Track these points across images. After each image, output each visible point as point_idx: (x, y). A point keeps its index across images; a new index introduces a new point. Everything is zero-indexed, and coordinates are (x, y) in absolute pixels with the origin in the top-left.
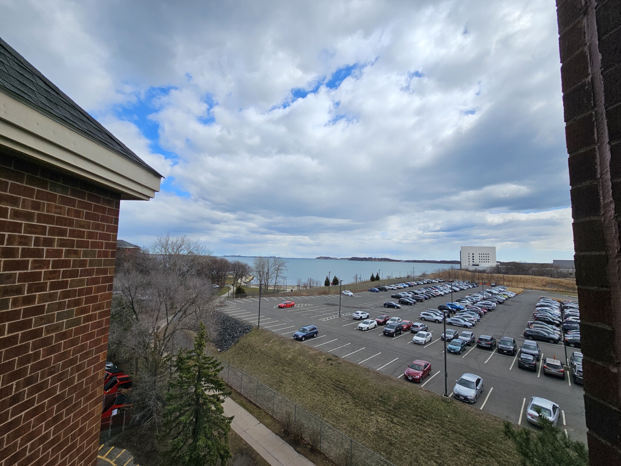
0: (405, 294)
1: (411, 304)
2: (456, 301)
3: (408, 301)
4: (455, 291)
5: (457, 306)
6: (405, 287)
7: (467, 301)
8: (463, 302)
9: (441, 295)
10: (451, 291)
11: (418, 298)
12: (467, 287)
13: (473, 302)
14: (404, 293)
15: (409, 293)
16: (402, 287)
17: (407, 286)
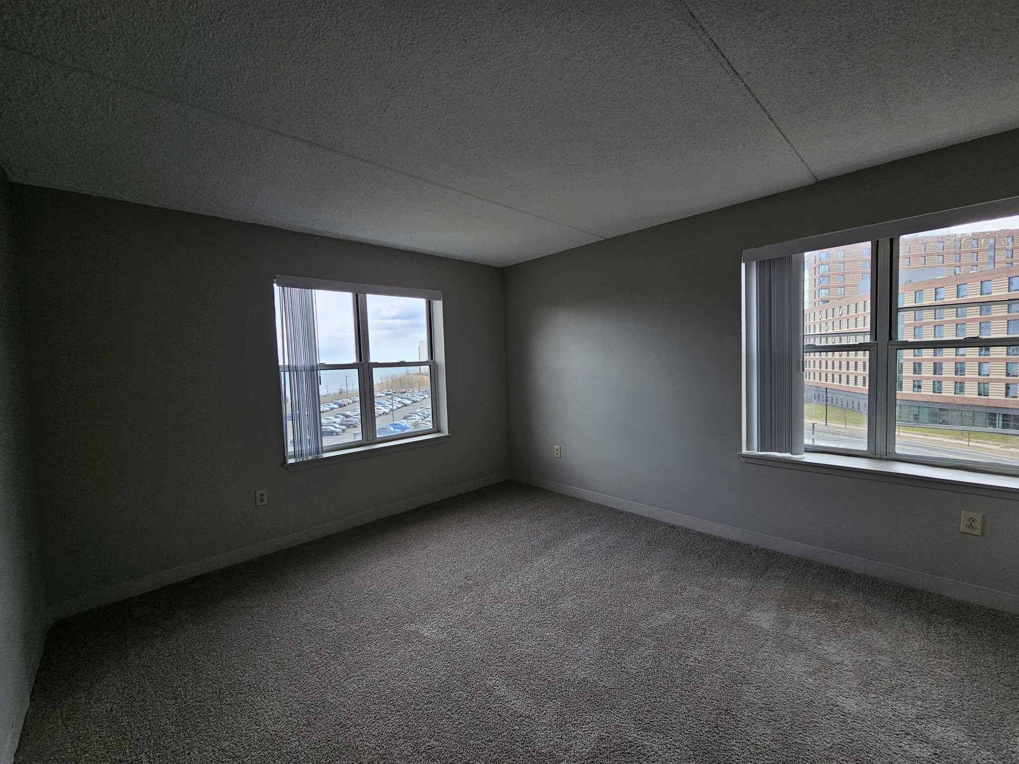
0: (330, 419)
1: (337, 434)
2: (404, 419)
3: (333, 429)
4: (406, 405)
5: (402, 426)
6: (332, 409)
7: (417, 417)
8: (412, 419)
9: (385, 414)
10: (399, 406)
11: (349, 423)
12: (422, 397)
13: (424, 417)
14: (328, 419)
15: (337, 417)
16: (328, 409)
17: (336, 406)
